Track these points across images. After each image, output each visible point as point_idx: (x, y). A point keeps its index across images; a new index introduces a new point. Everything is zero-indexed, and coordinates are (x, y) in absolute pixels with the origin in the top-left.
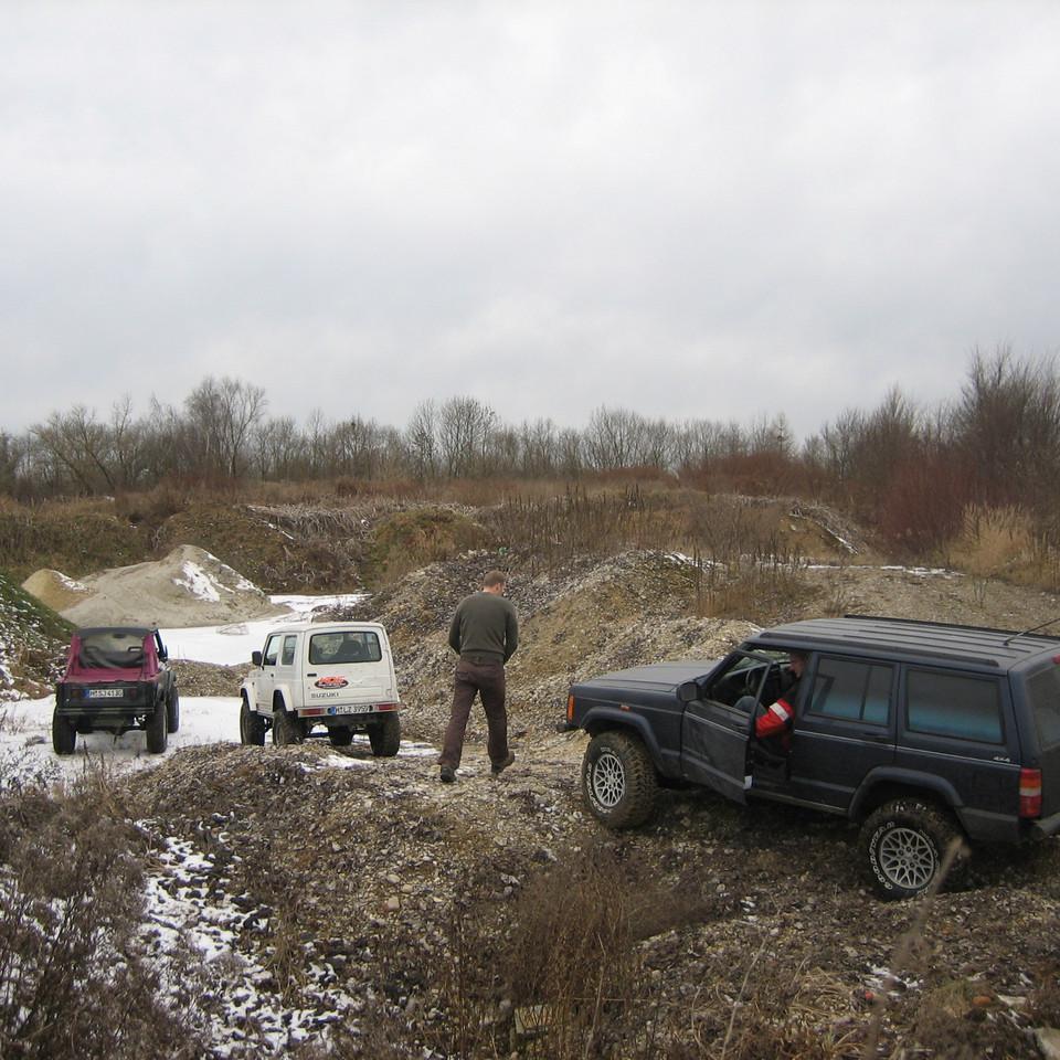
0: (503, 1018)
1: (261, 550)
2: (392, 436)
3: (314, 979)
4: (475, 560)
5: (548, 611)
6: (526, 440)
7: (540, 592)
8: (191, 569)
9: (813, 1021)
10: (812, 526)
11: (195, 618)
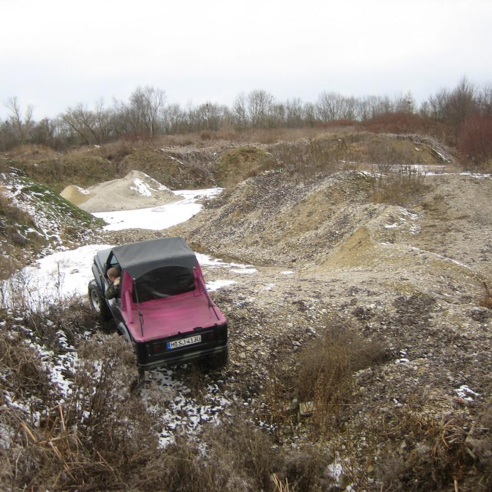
0: (294, 407)
1: (168, 170)
2: (226, 110)
3: (209, 392)
4: (269, 175)
5: (304, 201)
6: (288, 108)
7: (300, 192)
8: (138, 182)
9: (434, 414)
10: (425, 148)
11: (141, 205)
